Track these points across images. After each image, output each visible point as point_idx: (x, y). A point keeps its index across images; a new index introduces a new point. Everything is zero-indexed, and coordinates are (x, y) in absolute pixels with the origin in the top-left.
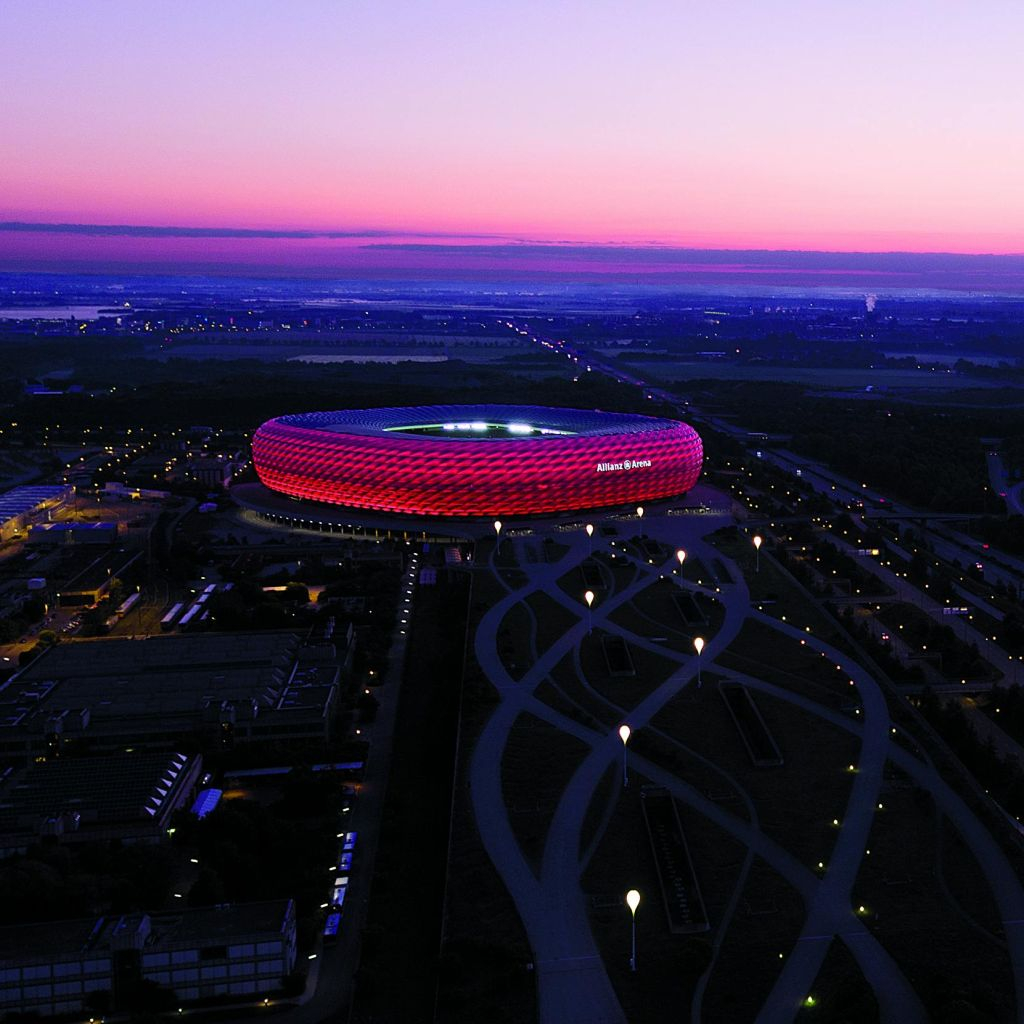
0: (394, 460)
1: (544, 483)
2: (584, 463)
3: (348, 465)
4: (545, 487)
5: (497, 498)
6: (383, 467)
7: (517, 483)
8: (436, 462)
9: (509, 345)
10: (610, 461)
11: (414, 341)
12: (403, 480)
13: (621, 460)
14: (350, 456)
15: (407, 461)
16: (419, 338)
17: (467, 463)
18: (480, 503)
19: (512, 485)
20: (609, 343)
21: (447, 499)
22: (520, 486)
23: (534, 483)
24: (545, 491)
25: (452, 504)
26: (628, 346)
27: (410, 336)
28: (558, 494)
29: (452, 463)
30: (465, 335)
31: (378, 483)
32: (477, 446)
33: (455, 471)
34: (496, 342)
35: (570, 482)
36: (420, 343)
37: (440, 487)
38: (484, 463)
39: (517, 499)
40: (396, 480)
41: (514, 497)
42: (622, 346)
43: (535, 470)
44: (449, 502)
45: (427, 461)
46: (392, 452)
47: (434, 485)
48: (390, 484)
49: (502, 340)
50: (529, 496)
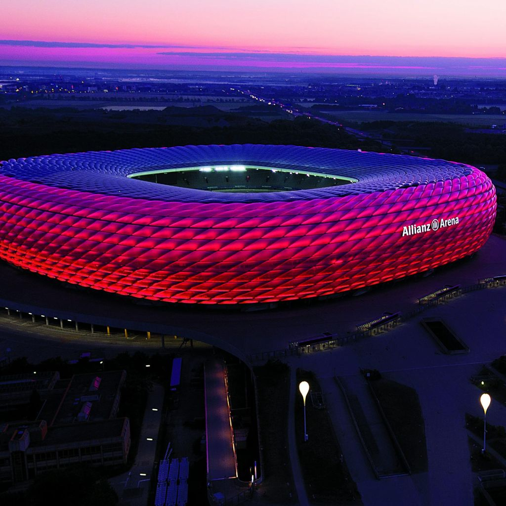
0: (128, 229)
1: (338, 257)
2: (388, 226)
3: (67, 233)
4: (340, 262)
5: (276, 280)
6: (114, 239)
7: (304, 260)
8: (188, 234)
9: (241, 101)
10: (416, 221)
11: (182, 98)
12: (141, 258)
13: (428, 219)
14: (68, 220)
15: (147, 232)
16: (185, 97)
17: (233, 234)
18: (253, 288)
19: (296, 263)
20: (302, 100)
21: (205, 284)
22: (307, 264)
23: (326, 258)
24: (339, 267)
25: (213, 291)
26: (314, 102)
27: (180, 96)
28: (355, 269)
29: (211, 234)
30: (212, 95)
31: (107, 261)
32: (247, 209)
33: (215, 246)
34: (233, 99)
35: (370, 252)
36: (185, 100)
37: (196, 269)
38: (257, 233)
39: (303, 281)
40: (133, 258)
41: (299, 278)
42: (310, 101)
43: (326, 240)
44: (210, 288)
45: (175, 233)
46: (125, 219)
47: (188, 265)
48: (125, 263)
49: (236, 99)
50: (320, 275)
